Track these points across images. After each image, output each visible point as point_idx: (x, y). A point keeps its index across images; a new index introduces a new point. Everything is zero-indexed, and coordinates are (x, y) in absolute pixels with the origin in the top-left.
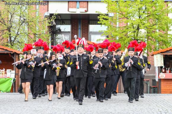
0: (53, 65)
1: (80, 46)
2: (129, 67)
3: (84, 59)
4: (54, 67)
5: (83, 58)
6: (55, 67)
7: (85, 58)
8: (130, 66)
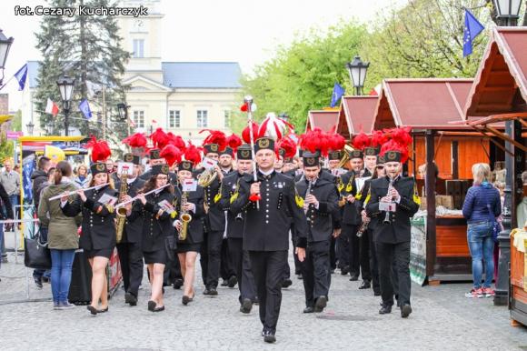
0: (159, 207)
1: (261, 146)
2: (391, 213)
3: (278, 189)
4: (161, 212)
5: (272, 187)
6: (165, 213)
7: (280, 186)
8: (394, 210)
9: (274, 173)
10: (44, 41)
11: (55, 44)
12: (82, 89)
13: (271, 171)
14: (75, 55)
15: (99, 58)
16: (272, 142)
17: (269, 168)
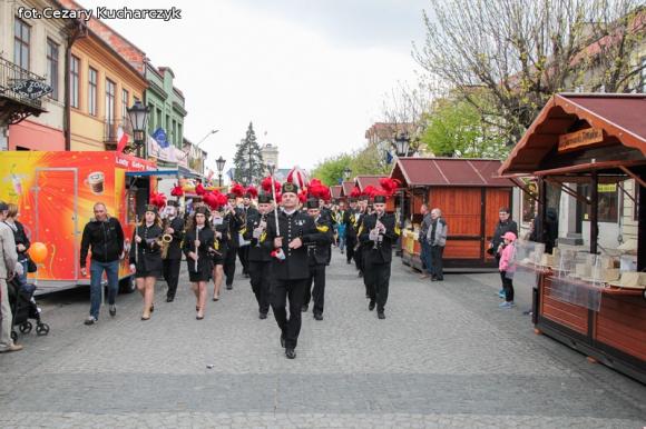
9: (296, 213)
10: (236, 161)
11: (240, 163)
12: (250, 178)
13: (294, 211)
14: (248, 166)
15: (256, 167)
16: (296, 187)
17: (292, 207)
